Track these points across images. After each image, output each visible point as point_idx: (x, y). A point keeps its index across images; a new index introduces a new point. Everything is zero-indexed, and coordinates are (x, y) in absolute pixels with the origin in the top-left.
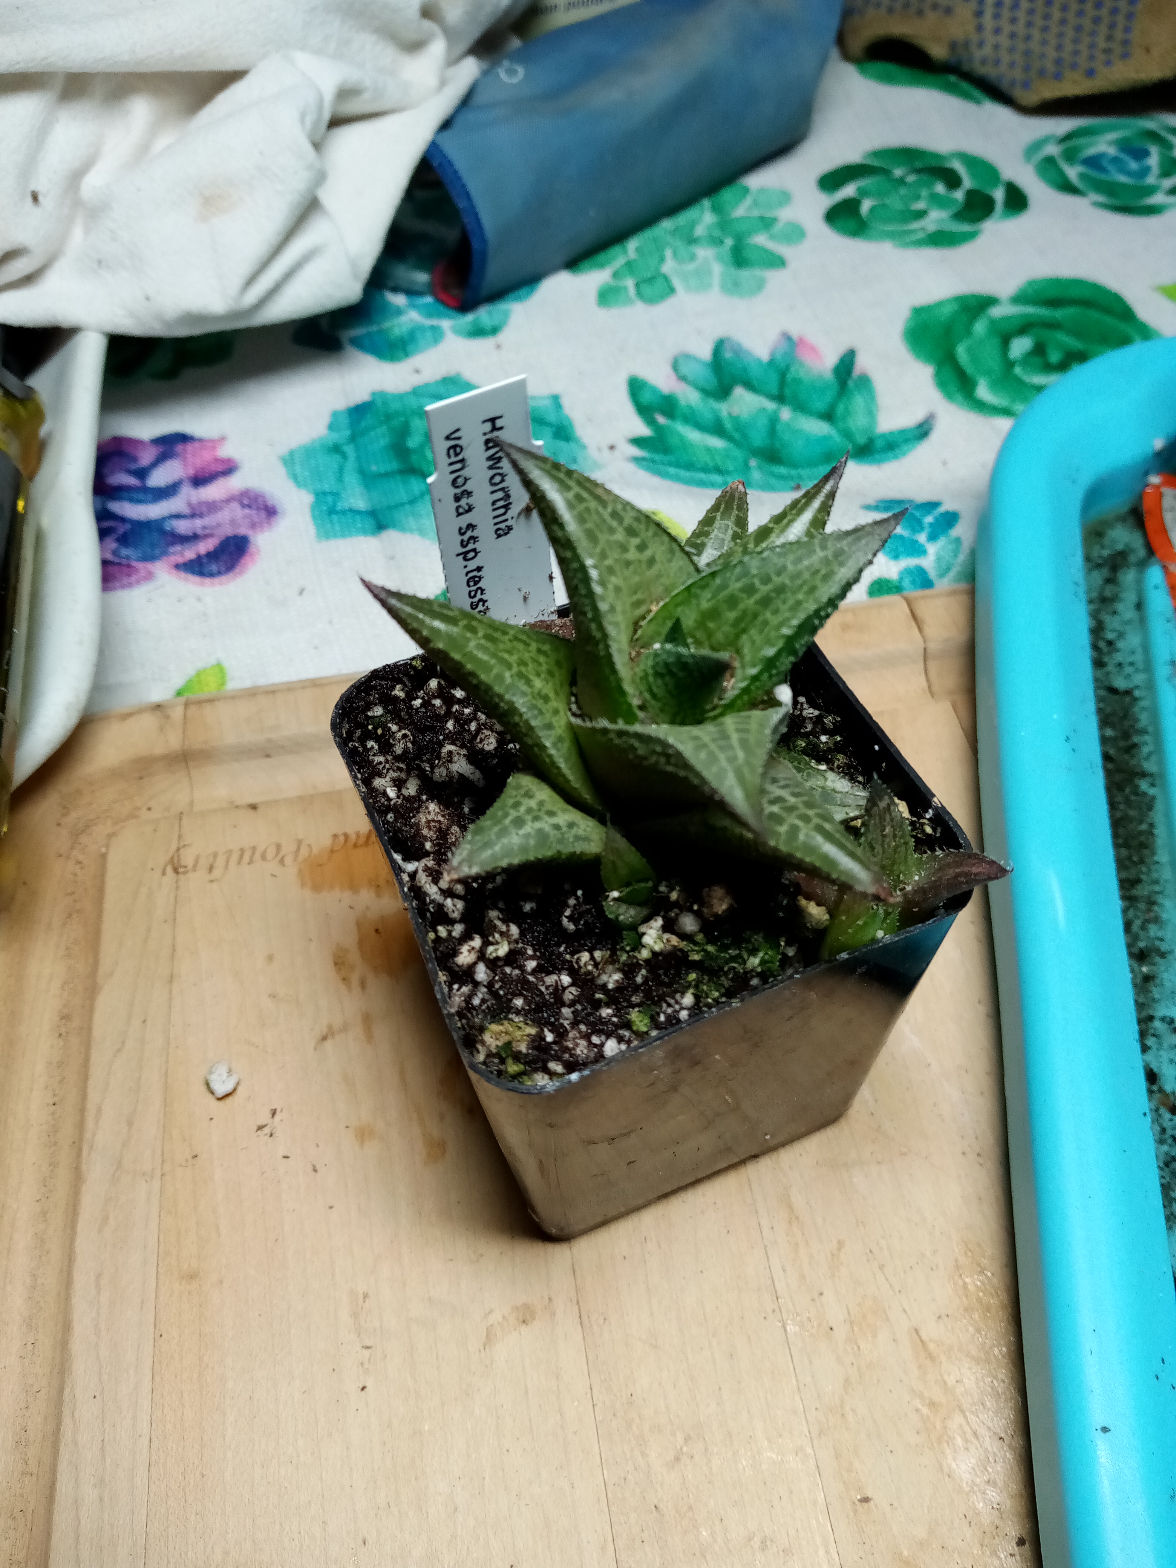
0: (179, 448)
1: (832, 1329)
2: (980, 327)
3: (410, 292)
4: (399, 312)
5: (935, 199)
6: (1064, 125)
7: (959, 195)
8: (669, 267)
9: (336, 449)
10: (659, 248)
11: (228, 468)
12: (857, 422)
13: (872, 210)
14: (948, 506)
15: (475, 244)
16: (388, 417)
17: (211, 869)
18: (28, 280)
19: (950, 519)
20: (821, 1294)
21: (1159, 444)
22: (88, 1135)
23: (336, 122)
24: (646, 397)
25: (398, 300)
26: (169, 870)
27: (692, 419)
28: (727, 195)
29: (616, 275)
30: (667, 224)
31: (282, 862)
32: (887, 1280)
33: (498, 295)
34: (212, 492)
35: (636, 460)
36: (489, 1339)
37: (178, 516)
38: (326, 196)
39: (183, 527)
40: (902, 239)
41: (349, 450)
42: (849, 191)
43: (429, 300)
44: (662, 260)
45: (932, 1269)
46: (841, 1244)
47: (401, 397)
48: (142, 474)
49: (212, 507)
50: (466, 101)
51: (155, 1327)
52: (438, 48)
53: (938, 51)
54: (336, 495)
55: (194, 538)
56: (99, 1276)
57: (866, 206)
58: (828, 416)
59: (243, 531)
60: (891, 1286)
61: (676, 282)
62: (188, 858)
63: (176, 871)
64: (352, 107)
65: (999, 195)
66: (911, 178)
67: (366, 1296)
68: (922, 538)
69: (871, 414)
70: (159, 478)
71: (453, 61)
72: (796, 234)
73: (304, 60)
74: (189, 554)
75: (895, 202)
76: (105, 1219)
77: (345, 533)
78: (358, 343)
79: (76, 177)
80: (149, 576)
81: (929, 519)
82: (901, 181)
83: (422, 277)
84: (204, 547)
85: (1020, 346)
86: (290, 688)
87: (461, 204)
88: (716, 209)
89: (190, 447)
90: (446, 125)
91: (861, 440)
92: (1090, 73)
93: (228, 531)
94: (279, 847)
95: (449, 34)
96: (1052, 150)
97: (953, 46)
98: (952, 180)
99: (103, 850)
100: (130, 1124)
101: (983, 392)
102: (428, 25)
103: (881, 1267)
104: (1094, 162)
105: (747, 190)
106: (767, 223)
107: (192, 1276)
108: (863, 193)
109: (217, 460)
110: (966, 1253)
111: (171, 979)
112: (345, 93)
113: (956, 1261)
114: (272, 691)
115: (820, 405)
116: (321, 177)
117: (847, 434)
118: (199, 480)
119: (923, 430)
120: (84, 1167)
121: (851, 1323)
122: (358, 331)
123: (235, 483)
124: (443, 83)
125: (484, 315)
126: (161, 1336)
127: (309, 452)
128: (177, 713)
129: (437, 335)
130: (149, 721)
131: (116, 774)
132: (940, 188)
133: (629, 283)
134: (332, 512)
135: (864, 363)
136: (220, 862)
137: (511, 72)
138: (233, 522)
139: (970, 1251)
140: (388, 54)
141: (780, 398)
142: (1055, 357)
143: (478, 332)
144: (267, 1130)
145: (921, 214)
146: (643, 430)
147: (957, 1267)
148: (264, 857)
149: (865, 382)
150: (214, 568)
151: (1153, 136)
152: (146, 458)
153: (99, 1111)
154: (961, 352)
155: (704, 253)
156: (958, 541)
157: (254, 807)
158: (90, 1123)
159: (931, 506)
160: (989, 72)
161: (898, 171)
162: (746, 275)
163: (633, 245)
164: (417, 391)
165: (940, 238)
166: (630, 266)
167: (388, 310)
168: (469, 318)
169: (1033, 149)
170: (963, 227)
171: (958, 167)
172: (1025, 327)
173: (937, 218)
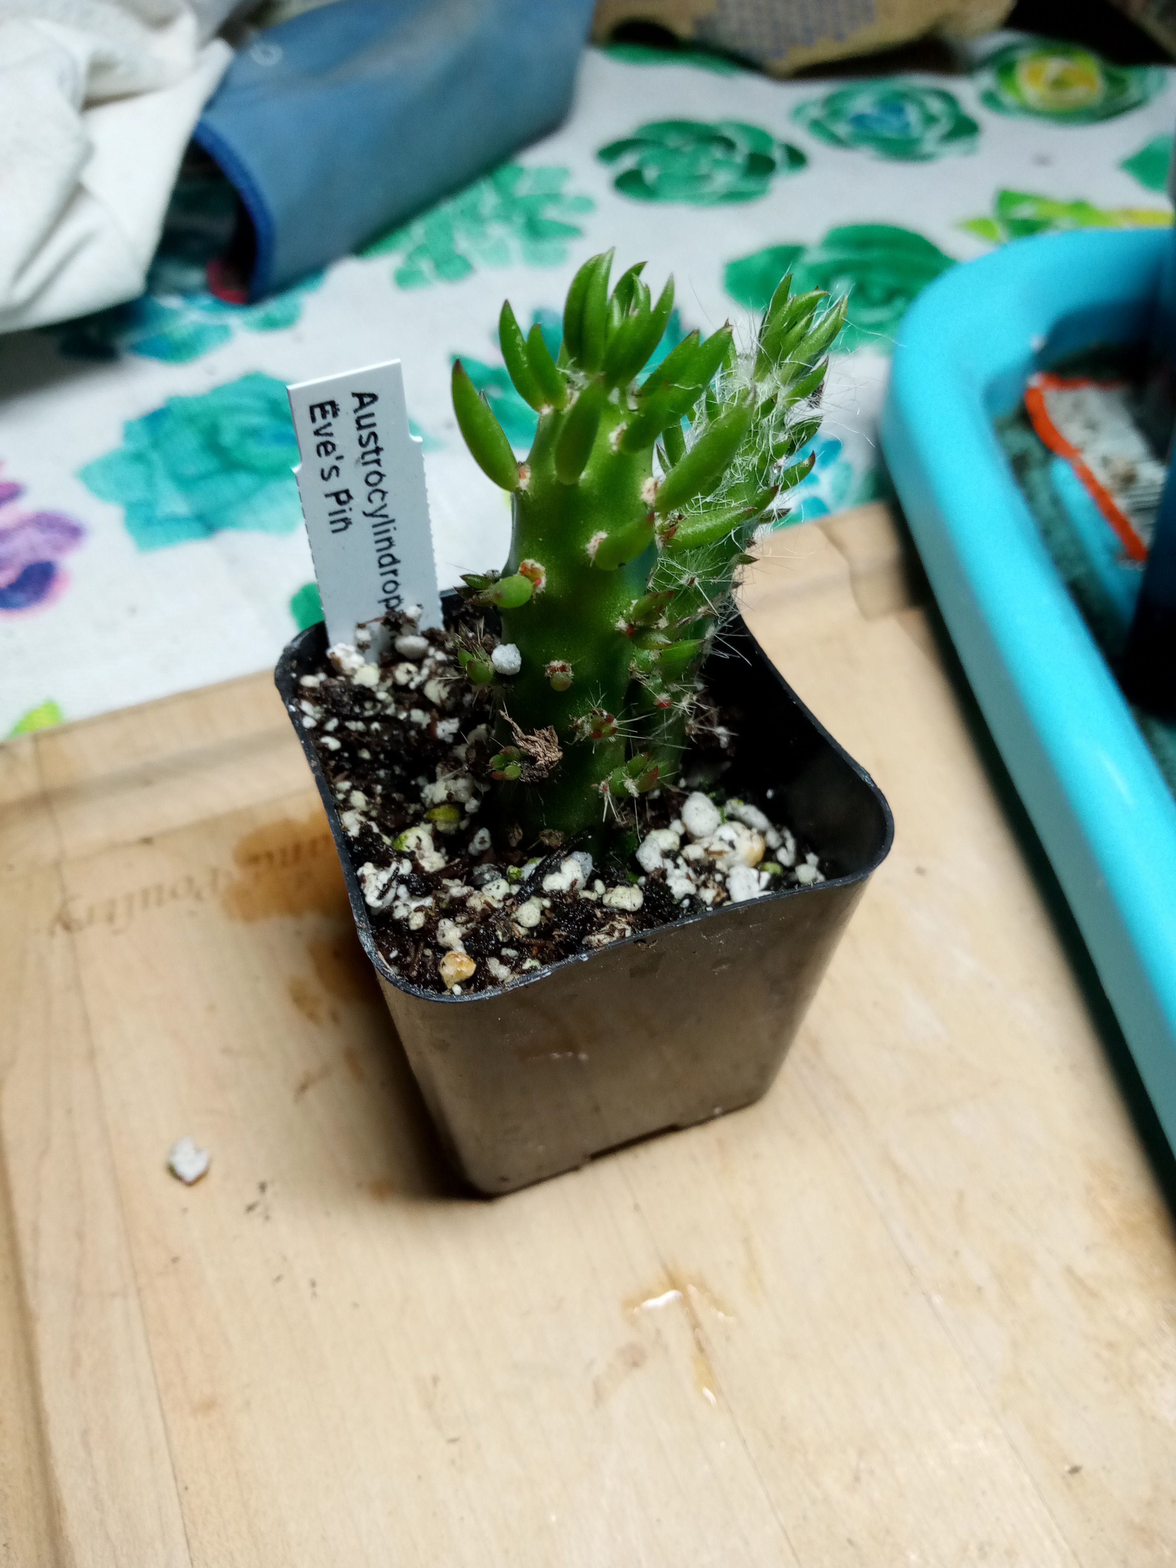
1: (980, 1289)
3: (185, 293)
4: (174, 313)
5: (717, 163)
7: (740, 158)
8: (463, 244)
9: (138, 457)
10: (446, 229)
11: (12, 492)
13: (658, 177)
14: (827, 435)
15: (259, 226)
16: (191, 419)
17: (111, 918)
19: (831, 448)
20: (957, 1254)
21: (1035, 341)
22: (27, 1262)
23: (92, 102)
24: (471, 373)
25: (172, 302)
26: (59, 929)
28: (505, 174)
29: (410, 258)
30: (448, 209)
31: (198, 896)
32: (1021, 1221)
33: (288, 284)
34: (2, 519)
36: (599, 1395)
38: (92, 178)
40: (697, 199)
41: (155, 456)
42: (628, 162)
43: (206, 300)
44: (451, 239)
45: (1064, 1199)
46: (961, 1196)
47: (200, 399)
49: (5, 535)
50: (224, 85)
51: (176, 1479)
52: (187, 24)
53: (684, 29)
54: (149, 504)
56: (85, 1433)
57: (651, 174)
59: (46, 554)
60: (1027, 1227)
61: (477, 260)
62: (79, 911)
63: (67, 927)
64: (105, 85)
65: (778, 155)
66: (688, 147)
67: (435, 1380)
71: (204, 41)
72: (586, 204)
73: (47, 28)
75: (679, 166)
76: (76, 1361)
77: (172, 541)
78: (138, 349)
82: (678, 150)
83: (195, 277)
84: (3, 579)
85: (841, 288)
86: (158, 705)
88: (499, 189)
90: (210, 105)
92: (839, 37)
93: (27, 558)
94: (190, 881)
95: (198, 11)
96: (816, 112)
97: (698, 23)
98: (729, 145)
100: (80, 1236)
103: (1011, 1209)
104: (859, 120)
105: (521, 170)
106: (554, 197)
107: (208, 1406)
108: (642, 164)
111: (91, 1055)
112: (97, 66)
113: (1086, 1184)
114: (137, 711)
116: (88, 152)
120: (32, 1302)
121: (999, 1277)
122: (135, 337)
123: (26, 506)
124: (197, 64)
125: (273, 307)
126: (186, 1488)
127: (107, 465)
128: (26, 750)
129: (225, 332)
132: (718, 153)
133: (426, 265)
134: (149, 521)
136: (121, 910)
137: (266, 53)
138: (32, 548)
140: (132, 29)
143: (271, 324)
144: (259, 1209)
145: (705, 178)
148: (174, 894)
150: (20, 597)
151: (904, 96)
153: (36, 1231)
155: (497, 231)
157: (147, 841)
158: (26, 1245)
160: (739, 44)
161: (673, 140)
162: (548, 247)
163: (418, 230)
164: (218, 391)
165: (733, 196)
166: (421, 250)
167: (161, 314)
168: (257, 313)
169: (798, 112)
170: (750, 185)
171: (729, 133)
172: (839, 269)
173: (724, 179)
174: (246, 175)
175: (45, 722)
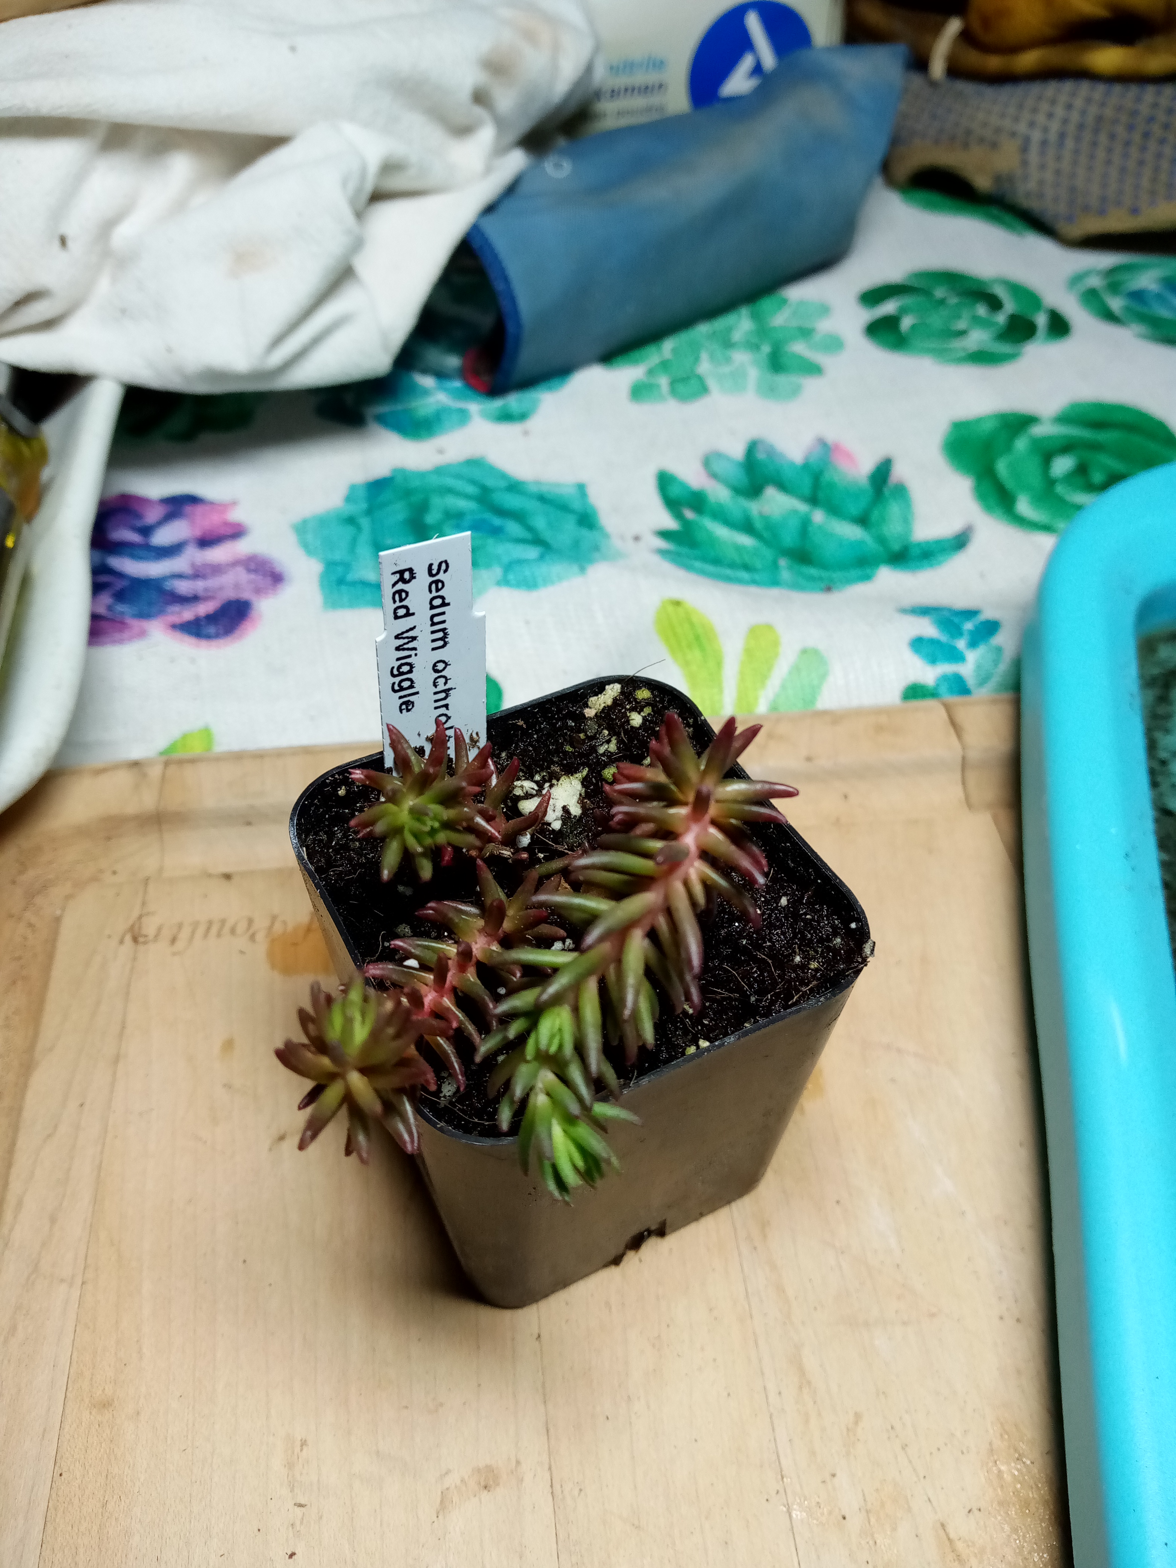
0: (188, 509)
1: (844, 1518)
2: (1021, 444)
3: (440, 375)
4: (426, 392)
5: (977, 321)
6: (1106, 260)
7: (1001, 318)
8: (704, 367)
9: (351, 520)
10: (695, 349)
11: (237, 532)
12: (893, 529)
13: (913, 327)
14: (988, 614)
15: (510, 328)
16: (407, 493)
17: (174, 940)
18: (48, 325)
19: (991, 628)
20: (834, 1475)
23: (378, 197)
24: (675, 491)
25: (427, 381)
26: (128, 938)
27: (721, 516)
28: (766, 304)
29: (651, 372)
30: (703, 329)
31: (252, 938)
32: (910, 1462)
33: (529, 382)
34: (218, 554)
35: (662, 552)
36: (444, 1505)
37: (180, 576)
38: (363, 265)
39: (183, 587)
40: (942, 355)
41: (365, 522)
42: (889, 307)
43: (457, 384)
44: (697, 359)
45: (963, 1453)
47: (422, 475)
48: (146, 531)
49: (216, 569)
50: (511, 189)
51: (55, 1463)
52: (486, 135)
53: (982, 182)
54: (347, 566)
55: (194, 599)
57: (906, 323)
58: (863, 521)
59: (246, 595)
60: (915, 1470)
61: (712, 383)
62: (150, 927)
63: (135, 940)
64: (395, 183)
65: (1041, 320)
66: (953, 300)
67: (304, 1443)
68: (961, 644)
69: (907, 520)
70: (163, 537)
71: (499, 151)
72: (834, 344)
73: (351, 131)
74: (188, 614)
75: (936, 320)
77: (353, 603)
78: (382, 420)
79: (108, 226)
80: (142, 634)
81: (968, 626)
82: (942, 302)
83: (453, 361)
84: (203, 609)
85: (1062, 465)
86: (279, 754)
87: (499, 286)
88: (756, 317)
89: (199, 509)
90: (490, 209)
91: (896, 547)
92: (1135, 211)
93: (230, 594)
94: (250, 921)
95: (500, 123)
96: (1095, 282)
97: (998, 179)
98: (995, 304)
99: (58, 912)
100: (53, 1220)
101: (1024, 506)
102: (479, 111)
103: (904, 1447)
104: (1138, 296)
105: (785, 301)
106: (806, 333)
107: (105, 1405)
108: (903, 311)
109: (227, 524)
110: (1001, 1435)
111: (117, 1059)
112: (389, 167)
113: (991, 1444)
114: (259, 756)
115: (855, 509)
116: (358, 244)
117: (882, 540)
118: (206, 542)
119: (960, 541)
121: (868, 1512)
122: (383, 409)
123: (242, 547)
124: (488, 170)
125: (513, 401)
126: (61, 1474)
127: (322, 522)
128: (155, 772)
129: (463, 417)
130: (124, 778)
131: (82, 832)
132: (982, 310)
133: (663, 381)
134: (341, 582)
135: (900, 471)
136: (184, 934)
137: (558, 166)
138: (237, 586)
139: (1007, 1433)
140: (435, 135)
141: (813, 500)
142: (1098, 477)
143: (506, 417)
145: (962, 333)
146: (669, 523)
147: (991, 1451)
148: (233, 931)
149: (901, 491)
150: (212, 630)
152: (152, 516)
153: (20, 1204)
154: (1002, 467)
155: (741, 357)
156: (999, 650)
157: (227, 877)
159: (970, 614)
160: (1033, 205)
161: (940, 292)
162: (782, 380)
163: (668, 346)
164: (439, 471)
165: (981, 357)
166: (665, 365)
167: (415, 391)
168: (497, 404)
169: (1076, 280)
170: (1004, 348)
171: (1000, 292)
172: (1067, 447)
173: (978, 338)
174: (506, 279)
175: (197, 748)
